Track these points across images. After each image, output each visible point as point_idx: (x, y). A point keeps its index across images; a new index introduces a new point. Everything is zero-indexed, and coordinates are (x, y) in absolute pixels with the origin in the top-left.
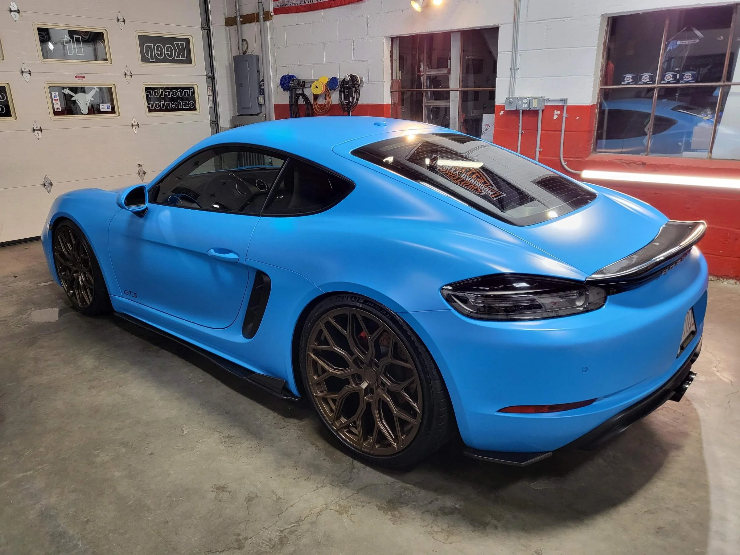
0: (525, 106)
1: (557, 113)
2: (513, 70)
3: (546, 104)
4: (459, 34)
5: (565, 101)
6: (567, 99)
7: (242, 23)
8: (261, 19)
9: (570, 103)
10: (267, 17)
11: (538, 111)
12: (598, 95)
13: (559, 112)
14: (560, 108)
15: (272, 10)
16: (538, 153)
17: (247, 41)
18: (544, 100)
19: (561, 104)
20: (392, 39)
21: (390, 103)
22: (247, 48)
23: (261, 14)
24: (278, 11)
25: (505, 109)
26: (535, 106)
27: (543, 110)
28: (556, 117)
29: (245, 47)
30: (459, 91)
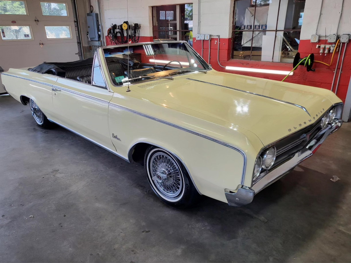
0: (203, 38)
2: (199, 22)
3: (212, 38)
4: (179, 5)
6: (219, 36)
9: (221, 37)
11: (208, 40)
12: (232, 34)
13: (217, 41)
14: (217, 39)
16: (209, 59)
17: (92, 7)
18: (211, 36)
19: (217, 37)
20: (153, 7)
21: (152, 36)
22: (93, 10)
25: (196, 39)
26: (207, 38)
27: (211, 40)
28: (215, 43)
29: (92, 9)
30: (180, 31)
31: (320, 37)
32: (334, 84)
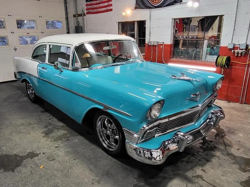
0: (153, 44)
1: (161, 46)
2: (150, 33)
3: (158, 44)
4: (137, 22)
5: (163, 43)
7: (78, 16)
8: (83, 16)
9: (165, 44)
10: (84, 15)
12: (173, 41)
13: (162, 46)
14: (162, 45)
15: (86, 13)
16: (157, 58)
17: (79, 22)
18: (158, 42)
19: (162, 44)
20: (119, 23)
23: (83, 14)
24: (87, 13)
25: (148, 45)
26: (155, 44)
27: (158, 46)
28: (161, 47)
29: (79, 24)
30: (137, 39)
31: (234, 45)
32: (245, 78)
